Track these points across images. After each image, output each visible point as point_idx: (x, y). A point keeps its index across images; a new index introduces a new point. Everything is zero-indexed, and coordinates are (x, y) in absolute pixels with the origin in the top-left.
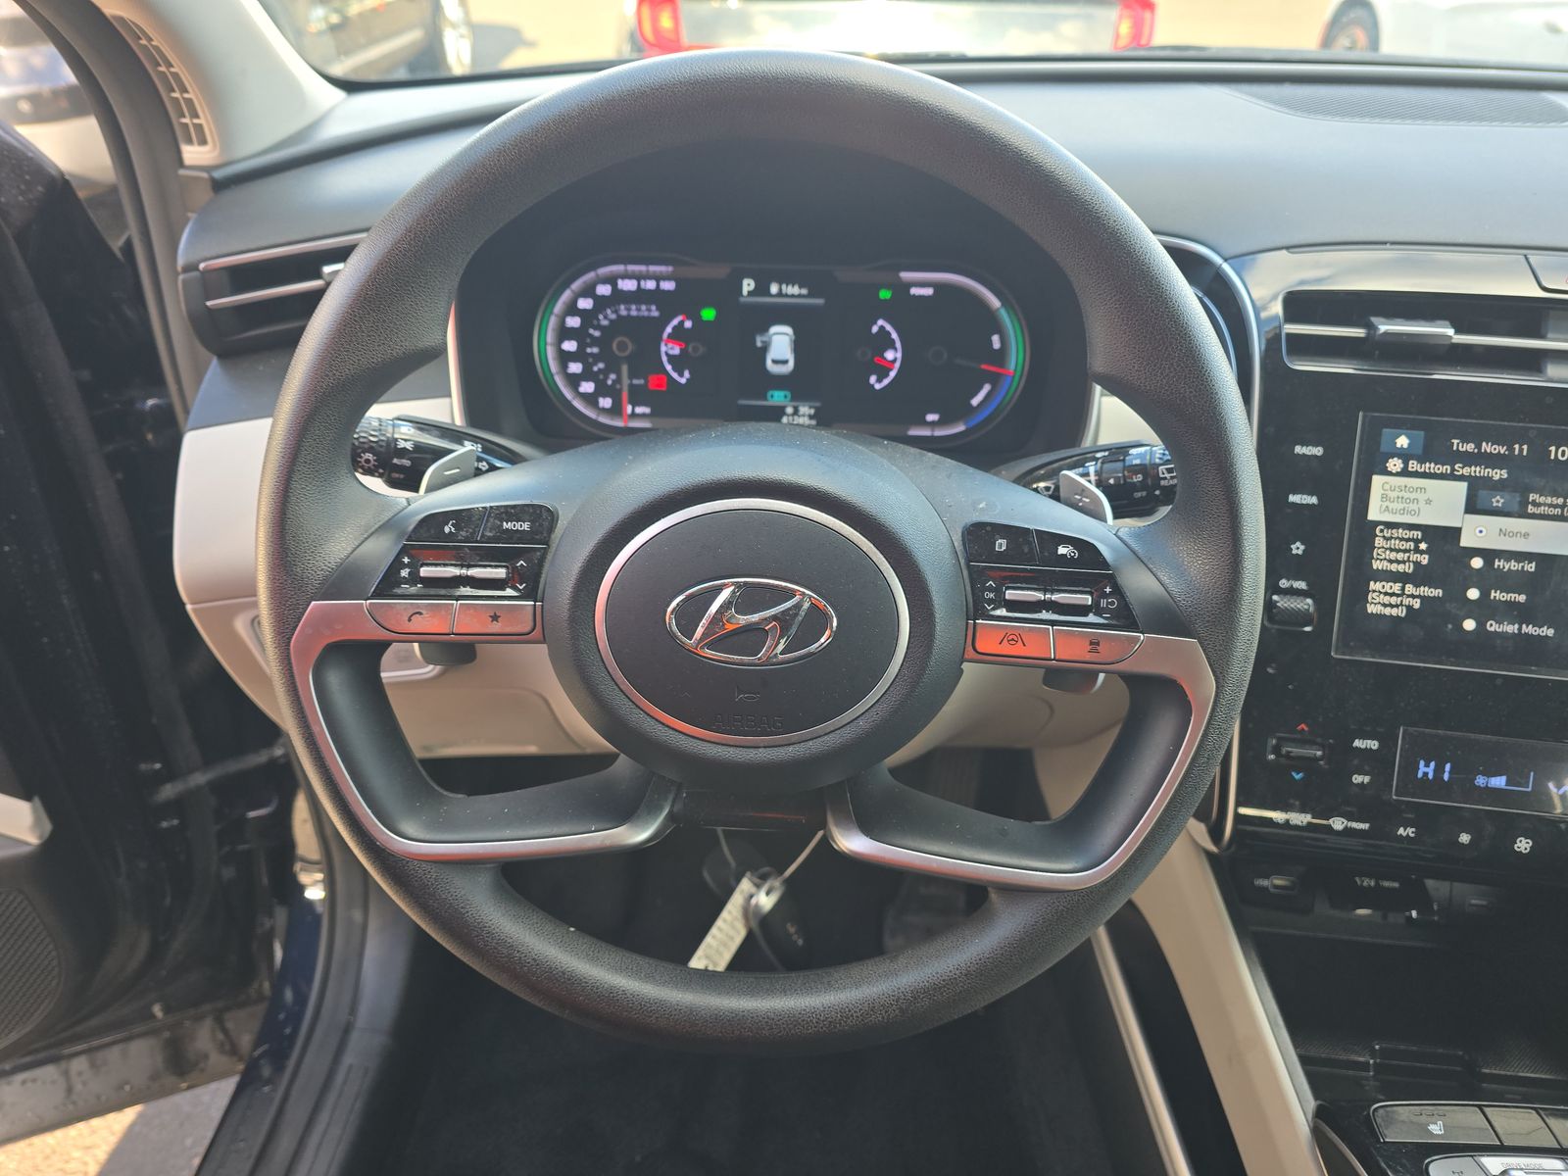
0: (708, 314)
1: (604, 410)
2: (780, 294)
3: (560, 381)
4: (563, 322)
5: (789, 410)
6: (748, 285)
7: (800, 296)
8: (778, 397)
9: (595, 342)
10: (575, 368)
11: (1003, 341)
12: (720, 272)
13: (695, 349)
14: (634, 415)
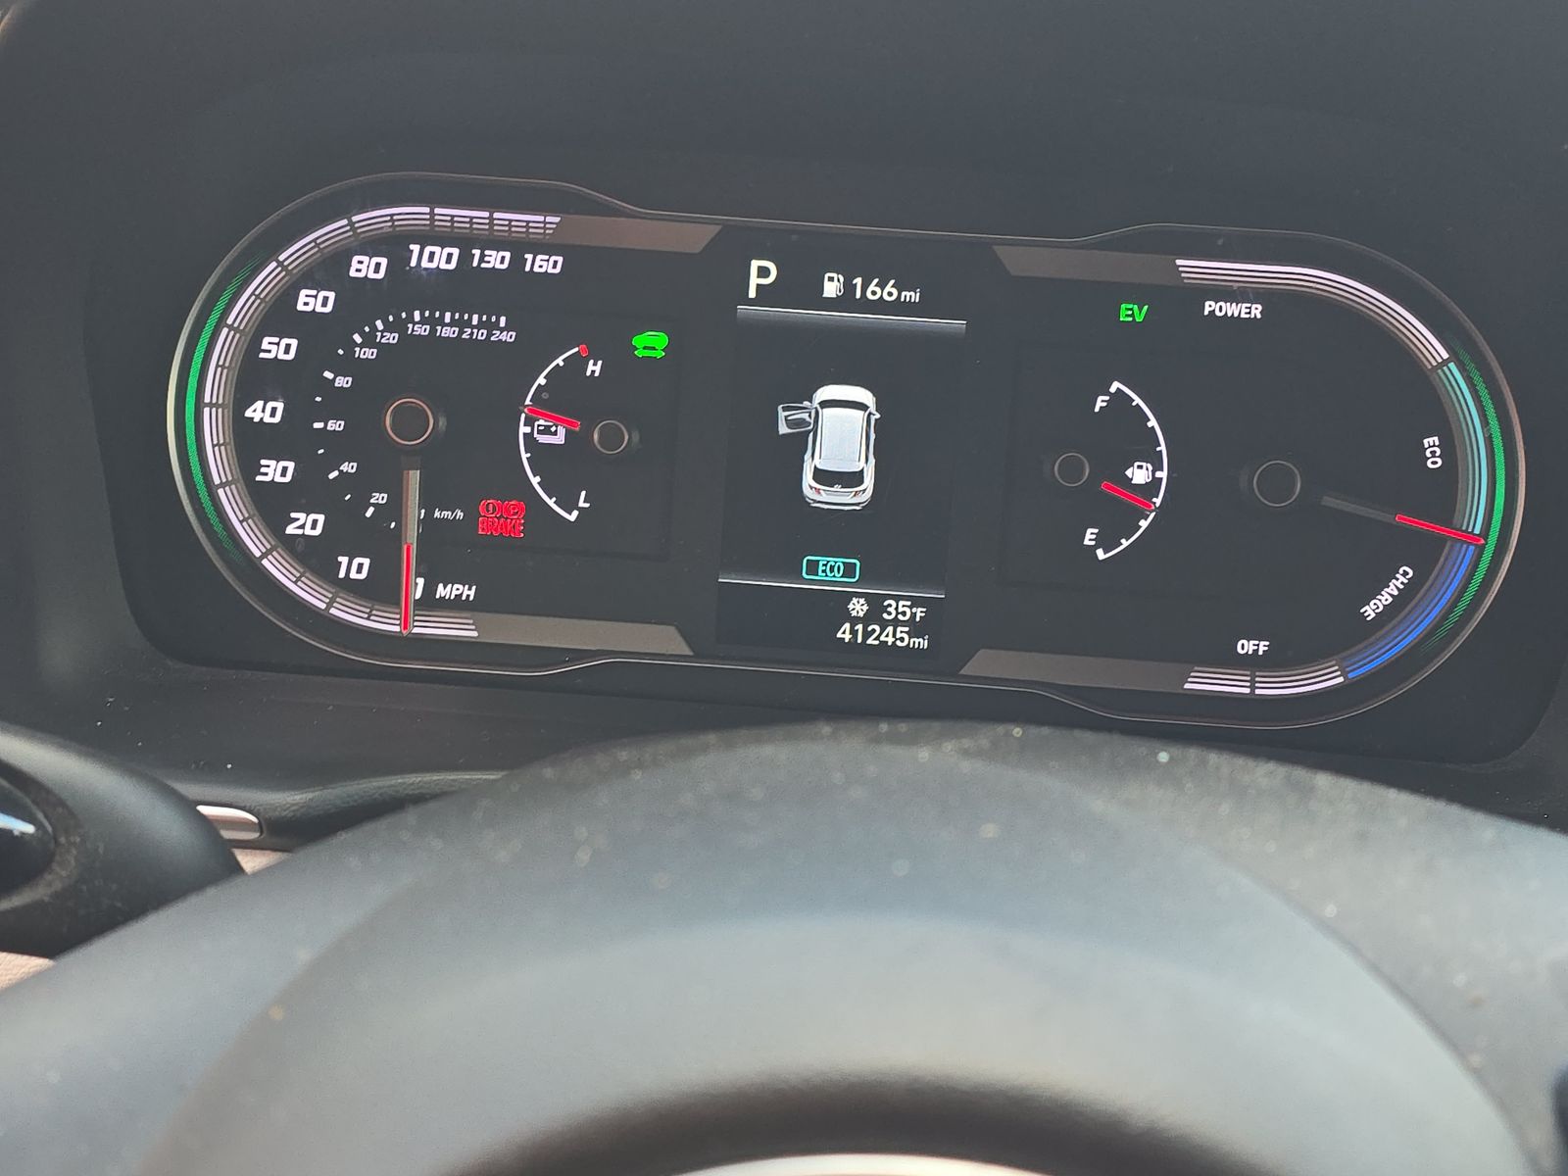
0: (651, 343)
1: (349, 587)
2: (846, 301)
3: (233, 505)
4: (255, 346)
5: (858, 607)
6: (762, 272)
7: (898, 308)
8: (829, 571)
9: (337, 401)
10: (275, 471)
11: (1448, 449)
12: (690, 235)
13: (611, 438)
14: (429, 603)
